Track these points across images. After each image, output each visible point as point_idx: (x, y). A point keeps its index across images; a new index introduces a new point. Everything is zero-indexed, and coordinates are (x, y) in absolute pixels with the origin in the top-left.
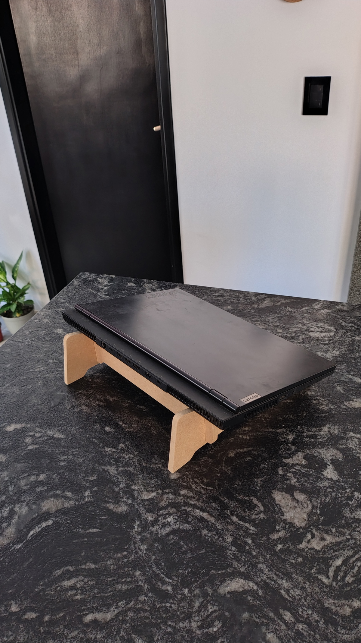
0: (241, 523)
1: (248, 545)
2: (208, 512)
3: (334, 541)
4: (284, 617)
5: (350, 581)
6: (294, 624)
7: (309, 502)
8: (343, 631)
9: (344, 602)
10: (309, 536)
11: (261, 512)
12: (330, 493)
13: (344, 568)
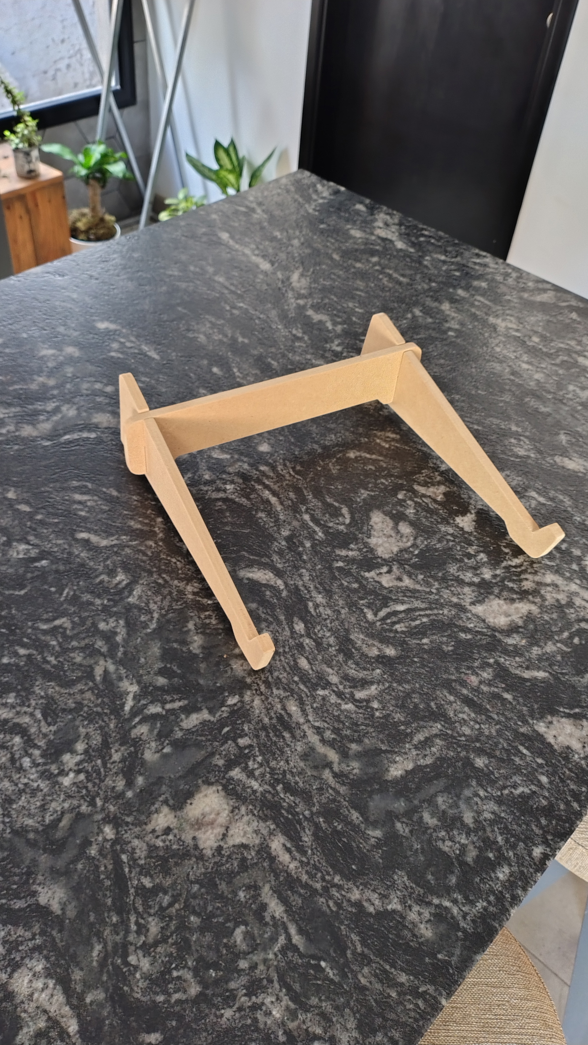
0: (311, 524)
1: (304, 547)
2: (279, 498)
3: (412, 587)
4: (295, 626)
5: (399, 630)
6: (302, 636)
7: (412, 538)
8: (353, 666)
9: (376, 643)
10: (385, 569)
11: (344, 524)
12: (448, 541)
13: (401, 616)
